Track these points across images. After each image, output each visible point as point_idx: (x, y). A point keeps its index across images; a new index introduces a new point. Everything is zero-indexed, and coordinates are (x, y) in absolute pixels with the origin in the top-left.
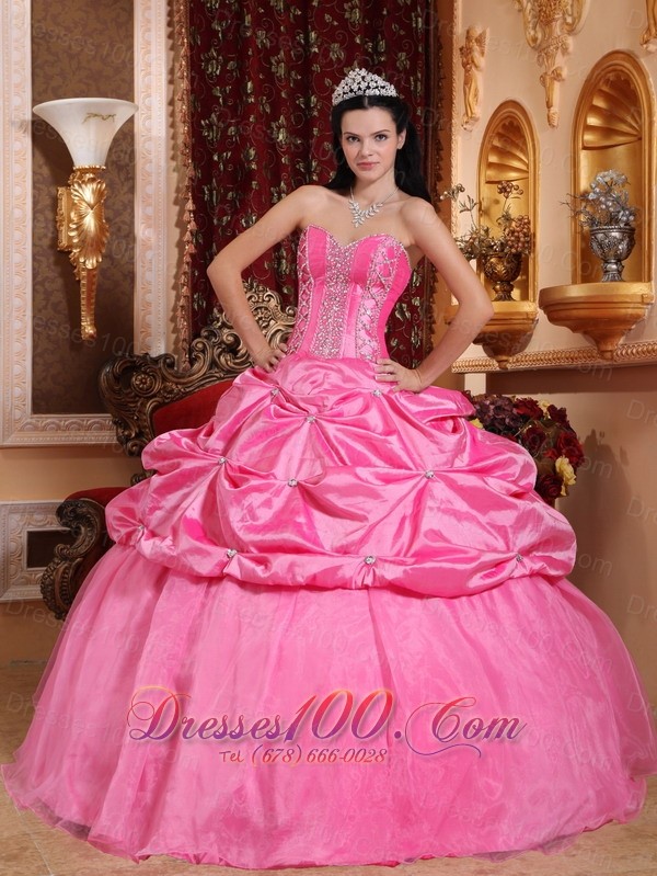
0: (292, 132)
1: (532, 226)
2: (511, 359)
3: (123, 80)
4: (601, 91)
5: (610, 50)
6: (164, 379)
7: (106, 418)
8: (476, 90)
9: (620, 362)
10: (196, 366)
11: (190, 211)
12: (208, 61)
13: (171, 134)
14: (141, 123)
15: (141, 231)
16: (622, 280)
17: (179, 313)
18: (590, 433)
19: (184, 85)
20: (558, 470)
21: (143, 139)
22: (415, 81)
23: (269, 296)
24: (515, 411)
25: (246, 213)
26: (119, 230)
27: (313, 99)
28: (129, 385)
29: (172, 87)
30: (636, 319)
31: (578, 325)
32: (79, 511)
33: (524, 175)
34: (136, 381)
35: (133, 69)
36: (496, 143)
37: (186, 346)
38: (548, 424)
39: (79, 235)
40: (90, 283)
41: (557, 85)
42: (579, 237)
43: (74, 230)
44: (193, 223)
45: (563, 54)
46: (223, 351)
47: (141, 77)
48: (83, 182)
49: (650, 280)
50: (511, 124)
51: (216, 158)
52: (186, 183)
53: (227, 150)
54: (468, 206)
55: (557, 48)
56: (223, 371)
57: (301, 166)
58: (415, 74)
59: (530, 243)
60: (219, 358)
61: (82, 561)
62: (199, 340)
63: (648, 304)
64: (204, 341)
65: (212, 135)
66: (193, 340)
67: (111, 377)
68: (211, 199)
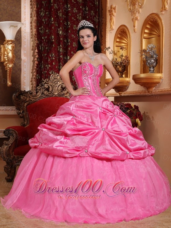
0: (63, 31)
1: (129, 58)
2: (123, 93)
3: (18, 16)
4: (149, 23)
5: (151, 13)
6: (30, 97)
7: (14, 108)
8: (113, 22)
9: (154, 94)
10: (38, 94)
11: (36, 52)
12: (41, 12)
13: (31, 31)
15: (23, 57)
16: (154, 73)
17: (33, 80)
18: (143, 113)
19: (35, 18)
20: (137, 122)
21: (23, 33)
22: (96, 19)
23: (57, 75)
24: (125, 106)
25: (51, 53)
26: (17, 57)
27: (69, 23)
28: (20, 98)
29: (31, 18)
30: (158, 83)
31: (143, 84)
33: (126, 45)
34: (22, 97)
35: (21, 13)
36: (119, 36)
37: (35, 89)
38: (134, 110)
39: (7, 58)
40: (10, 71)
41: (136, 21)
42: (142, 61)
44: (37, 55)
45: (138, 13)
46: (45, 90)
47: (23, 16)
48: (9, 44)
49: (162, 73)
50: (123, 31)
51: (43, 38)
52: (36, 45)
53: (46, 36)
54: (111, 52)
55: (137, 12)
56: (45, 95)
57: (65, 41)
58: (96, 17)
59: (129, 63)
60: (44, 92)
61: (11, 145)
62: (39, 87)
63: (161, 79)
64: (40, 87)
65: (42, 32)
66: (37, 87)
67: (15, 96)
68: (42, 49)
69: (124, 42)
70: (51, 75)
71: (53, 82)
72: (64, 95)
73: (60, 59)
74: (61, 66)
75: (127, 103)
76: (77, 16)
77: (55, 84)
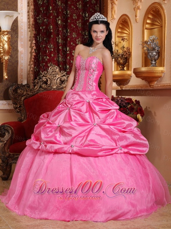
0: (62, 21)
1: (130, 50)
2: (124, 87)
3: (15, 5)
4: (151, 13)
5: (154, 2)
6: (27, 91)
7: (11, 102)
8: (115, 11)
9: (155, 88)
10: (36, 87)
11: (34, 43)
13: (28, 21)
14: (20, 18)
15: (20, 49)
16: (156, 66)
17: (31, 72)
18: (145, 107)
19: (32, 7)
20: (138, 118)
21: (20, 22)
22: (97, 7)
23: (56, 68)
24: (126, 101)
25: (50, 44)
26: (14, 48)
27: (68, 12)
28: (17, 92)
29: (28, 7)
30: (160, 77)
31: (144, 78)
32: (5, 128)
33: (128, 35)
34: (19, 91)
35: (17, 2)
36: (120, 26)
37: (33, 81)
38: (135, 105)
39: (3, 50)
40: (6, 63)
41: (138, 11)
42: (144, 53)
43: (1, 48)
44: (35, 47)
45: (140, 2)
46: (43, 83)
47: (20, 5)
48: (4, 35)
49: (164, 66)
50: (125, 21)
51: (41, 28)
52: (33, 35)
53: (44, 26)
56: (43, 89)
57: (65, 31)
58: (97, 5)
59: (130, 54)
60: (42, 85)
61: (6, 142)
62: (36, 80)
63: (163, 73)
64: (38, 80)
65: (40, 22)
66: (35, 80)
67: (12, 90)
68: (40, 40)
69: (126, 32)
70: (49, 67)
71: (52, 75)
72: (63, 89)
73: (59, 50)
74: (60, 58)
75: (128, 97)
76: (77, 5)
77: (54, 77)
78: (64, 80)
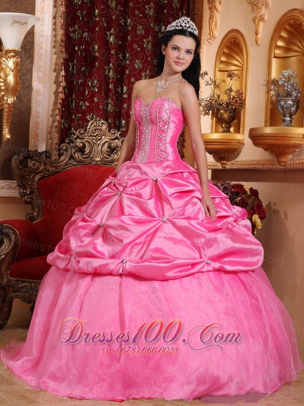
0: (117, 37)
1: (244, 95)
2: (228, 163)
3: (30, 4)
4: (285, 28)
5: (292, 8)
6: (45, 164)
7: (14, 183)
8: (216, 22)
9: (289, 167)
10: (62, 158)
11: (63, 76)
13: (54, 34)
14: (38, 27)
15: (36, 85)
16: (292, 126)
17: (54, 129)
18: (268, 203)
19: (62, 9)
20: (253, 221)
21: (39, 36)
22: (182, 15)
23: (102, 123)
24: (233, 190)
25: (91, 79)
26: (24, 83)
27: (129, 21)
28: (26, 166)
29: (55, 9)
31: (269, 148)
33: (240, 68)
34: (30, 163)
36: (226, 51)
37: (57, 147)
38: (249, 197)
39: (5, 85)
40: (9, 111)
41: (261, 23)
42: (269, 103)
43: (2, 82)
44: (64, 82)
45: (266, 8)
46: (77, 151)
47: (39, 4)
48: (8, 57)
50: (235, 41)
51: (77, 48)
52: (62, 61)
53: (83, 45)
54: (210, 82)
55: (263, 5)
56: (76, 161)
57: (121, 56)
58: (182, 11)
59: (242, 104)
60: (74, 154)
61: (4, 258)
62: (64, 144)
64: (67, 145)
65: (75, 36)
66: (61, 144)
67: (18, 161)
68: (73, 70)
69: (235, 62)
70: (89, 121)
71: (93, 136)
72: (114, 163)
73: (108, 90)
74: (110, 105)
75: (237, 183)
76: (146, 9)
77: (97, 140)
78: (117, 147)
